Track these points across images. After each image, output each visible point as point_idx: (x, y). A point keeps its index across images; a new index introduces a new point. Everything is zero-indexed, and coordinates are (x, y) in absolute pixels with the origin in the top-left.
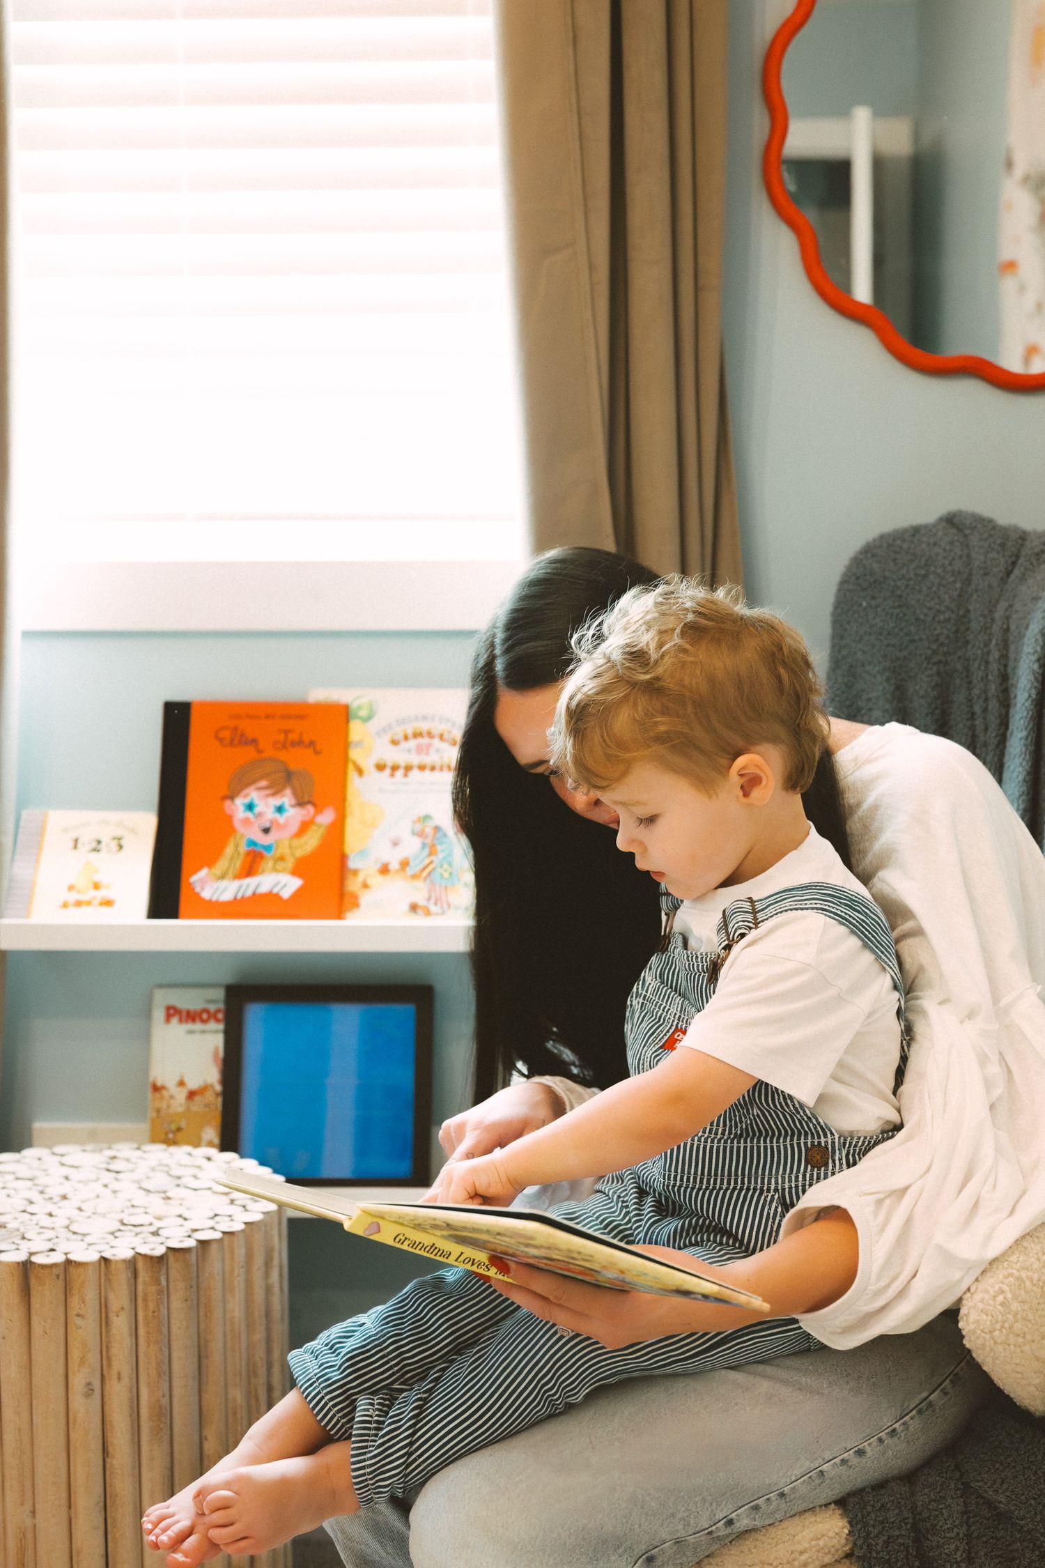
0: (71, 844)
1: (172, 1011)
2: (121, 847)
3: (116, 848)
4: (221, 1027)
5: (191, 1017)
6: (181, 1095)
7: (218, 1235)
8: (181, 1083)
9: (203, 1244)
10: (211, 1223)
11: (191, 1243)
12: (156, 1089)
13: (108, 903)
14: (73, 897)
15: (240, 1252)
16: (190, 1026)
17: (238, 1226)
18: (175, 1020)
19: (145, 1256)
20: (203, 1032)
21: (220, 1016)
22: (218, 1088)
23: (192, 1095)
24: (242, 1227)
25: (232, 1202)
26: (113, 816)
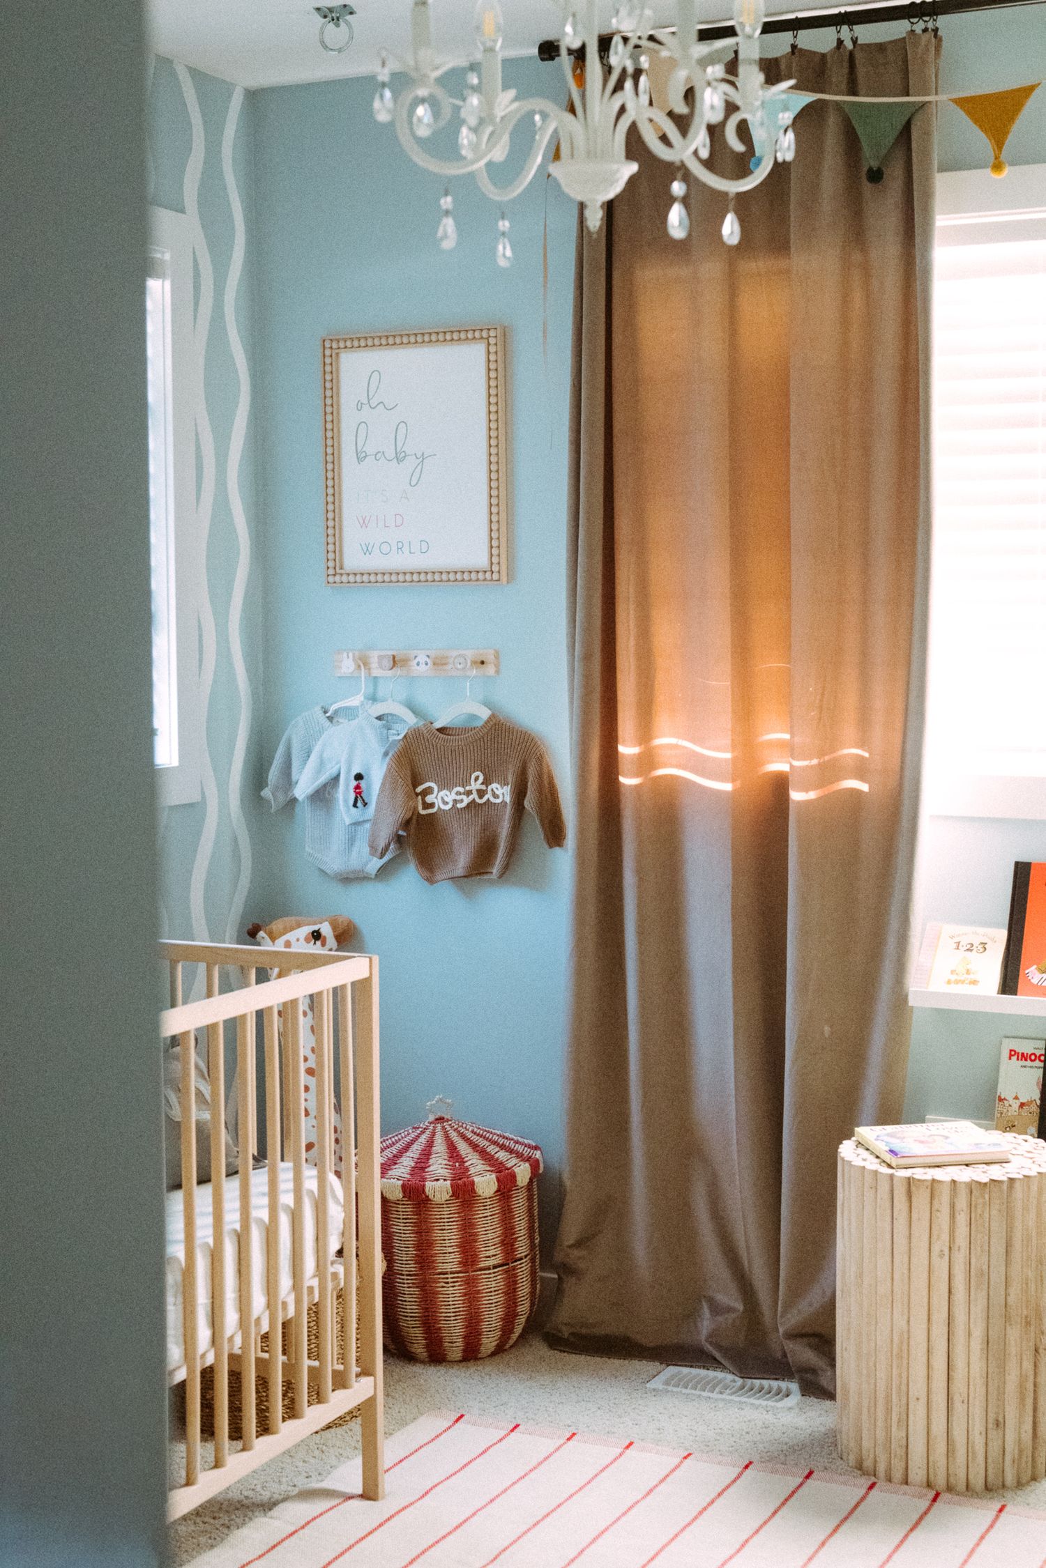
0: (955, 946)
1: (1013, 1053)
2: (985, 949)
3: (982, 950)
4: (1042, 1064)
5: (1024, 1057)
6: (1016, 1105)
7: (1021, 1177)
8: (1016, 1098)
9: (1011, 1180)
10: (1018, 1171)
11: (1005, 1179)
12: (1001, 1100)
13: (974, 982)
14: (953, 978)
15: (1034, 1188)
16: (1024, 1063)
17: (1033, 1173)
18: (1014, 1058)
19: (977, 1182)
20: (1031, 1067)
21: (1042, 1058)
22: (1038, 1102)
23: (1022, 1105)
24: (1036, 1174)
25: (1034, 1162)
26: (982, 930)
